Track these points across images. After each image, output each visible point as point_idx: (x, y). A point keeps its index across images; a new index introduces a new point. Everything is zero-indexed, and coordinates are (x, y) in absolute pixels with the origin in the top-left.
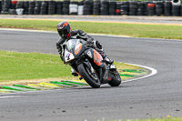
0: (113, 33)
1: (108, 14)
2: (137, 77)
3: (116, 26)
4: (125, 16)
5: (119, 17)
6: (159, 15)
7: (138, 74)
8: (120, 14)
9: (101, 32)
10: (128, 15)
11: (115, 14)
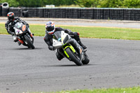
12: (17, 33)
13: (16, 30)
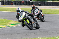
0: (10, 11)
1: (9, 5)
2: (18, 25)
3: (11, 9)
4: (14, 6)
5: (12, 6)
6: (25, 5)
7: (18, 24)
8: (13, 5)
9: (6, 11)
10: (15, 5)
11: (11, 5)
12: (35, 14)
13: (35, 13)
